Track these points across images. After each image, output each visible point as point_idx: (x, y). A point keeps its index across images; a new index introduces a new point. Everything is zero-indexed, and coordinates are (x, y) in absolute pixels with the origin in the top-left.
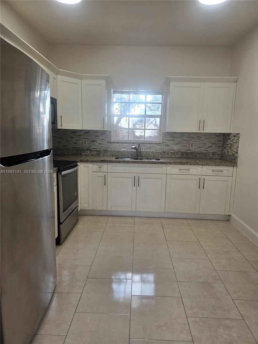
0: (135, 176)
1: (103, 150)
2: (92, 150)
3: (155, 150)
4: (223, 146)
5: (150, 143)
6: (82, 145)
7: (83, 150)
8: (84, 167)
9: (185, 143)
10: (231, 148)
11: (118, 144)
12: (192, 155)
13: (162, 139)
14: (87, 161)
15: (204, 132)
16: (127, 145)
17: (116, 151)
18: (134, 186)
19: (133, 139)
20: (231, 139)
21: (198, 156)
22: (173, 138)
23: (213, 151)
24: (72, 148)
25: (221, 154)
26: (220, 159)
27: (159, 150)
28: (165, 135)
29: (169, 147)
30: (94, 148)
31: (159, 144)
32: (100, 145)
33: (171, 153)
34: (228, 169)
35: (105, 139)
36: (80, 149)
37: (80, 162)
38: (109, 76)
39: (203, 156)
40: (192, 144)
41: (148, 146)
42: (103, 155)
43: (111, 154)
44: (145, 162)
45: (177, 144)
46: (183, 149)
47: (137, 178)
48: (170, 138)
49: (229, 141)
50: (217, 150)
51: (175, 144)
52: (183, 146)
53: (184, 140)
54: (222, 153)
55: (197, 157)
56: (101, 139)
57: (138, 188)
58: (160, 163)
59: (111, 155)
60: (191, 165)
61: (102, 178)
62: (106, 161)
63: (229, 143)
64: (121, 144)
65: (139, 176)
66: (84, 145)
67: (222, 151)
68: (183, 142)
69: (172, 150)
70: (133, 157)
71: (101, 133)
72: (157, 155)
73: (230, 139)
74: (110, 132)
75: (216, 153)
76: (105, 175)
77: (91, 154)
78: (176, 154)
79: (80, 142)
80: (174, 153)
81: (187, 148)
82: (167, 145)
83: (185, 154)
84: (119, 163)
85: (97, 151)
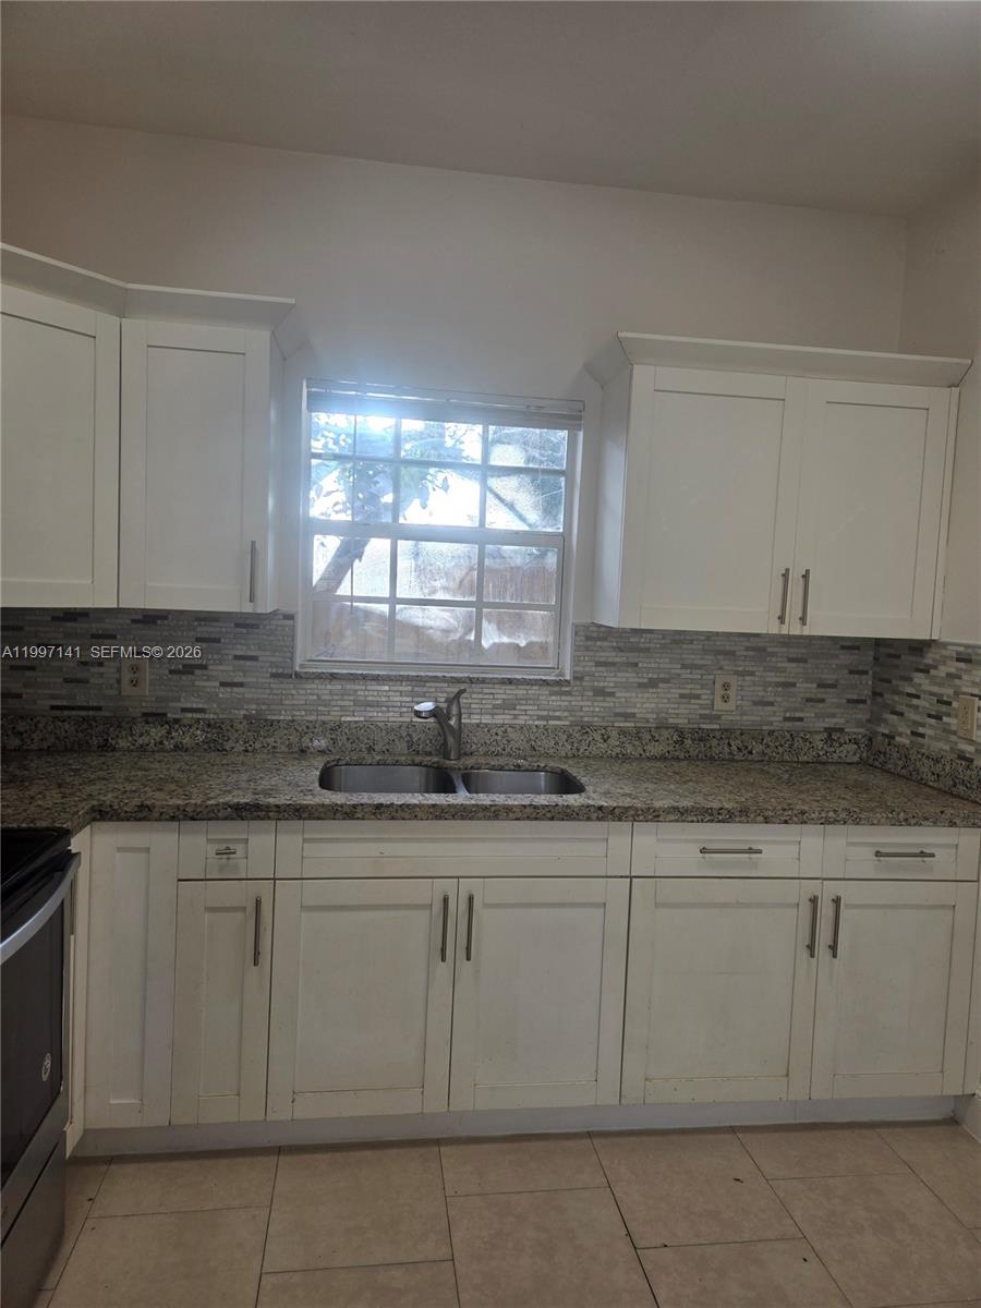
0: (446, 900)
1: (245, 717)
2: (177, 721)
3: (540, 718)
4: (879, 699)
5: (510, 682)
6: (113, 692)
7: (121, 722)
8: (119, 849)
9: (693, 681)
10: (941, 719)
11: (337, 686)
12: (729, 745)
13: (576, 661)
14: (142, 814)
15: (807, 631)
16: (387, 688)
17: (324, 723)
18: (443, 959)
19: (417, 654)
20: (932, 672)
21: (758, 748)
22: (630, 654)
23: (830, 722)
24: (53, 708)
25: (870, 740)
26: (863, 763)
27: (559, 718)
28: (588, 638)
29: (609, 703)
30: (188, 705)
31: (558, 683)
32: (224, 693)
33: (623, 732)
34: (952, 840)
35: (253, 658)
36: (102, 713)
37: (94, 820)
38: (293, 306)
39: (781, 750)
40: (726, 686)
41: (503, 693)
42: (247, 751)
43: (294, 738)
44: (508, 809)
45: (653, 683)
46: (682, 715)
47: (458, 908)
48: (612, 656)
49: (919, 678)
50: (852, 722)
51: (641, 685)
52: (682, 696)
53: (684, 667)
54: (876, 733)
55: (751, 753)
56: (237, 658)
57: (466, 968)
58: (594, 816)
59: (289, 746)
60: (767, 821)
61: (239, 915)
62: (268, 808)
63: (925, 692)
64: (350, 686)
65: (471, 899)
66: (127, 689)
67: (868, 721)
68: (679, 675)
69: (627, 716)
70: (418, 759)
71: (237, 625)
72: (547, 743)
73: (926, 671)
74: (290, 617)
75: (841, 730)
76: (258, 903)
77: (168, 745)
78: (649, 737)
79: (101, 675)
80: (637, 734)
81: (702, 707)
82: (601, 693)
83: (693, 740)
84: (352, 818)
85: (209, 725)
